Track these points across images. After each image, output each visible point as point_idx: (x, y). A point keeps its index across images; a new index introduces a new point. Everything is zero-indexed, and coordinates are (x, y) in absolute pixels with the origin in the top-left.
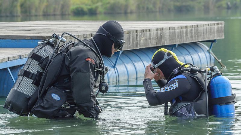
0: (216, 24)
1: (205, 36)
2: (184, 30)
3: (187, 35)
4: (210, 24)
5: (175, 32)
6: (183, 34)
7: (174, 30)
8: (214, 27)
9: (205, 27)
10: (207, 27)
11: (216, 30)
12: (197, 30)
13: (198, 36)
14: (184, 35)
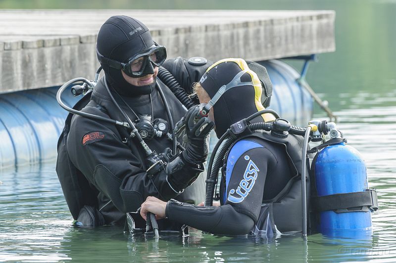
0: (315, 18)
1: (290, 46)
2: (241, 31)
3: (246, 43)
4: (303, 17)
5: (219, 37)
6: (238, 40)
7: (215, 33)
8: (311, 25)
9: (289, 25)
10: (295, 24)
11: (314, 32)
12: (272, 32)
13: (273, 46)
14: (241, 42)
